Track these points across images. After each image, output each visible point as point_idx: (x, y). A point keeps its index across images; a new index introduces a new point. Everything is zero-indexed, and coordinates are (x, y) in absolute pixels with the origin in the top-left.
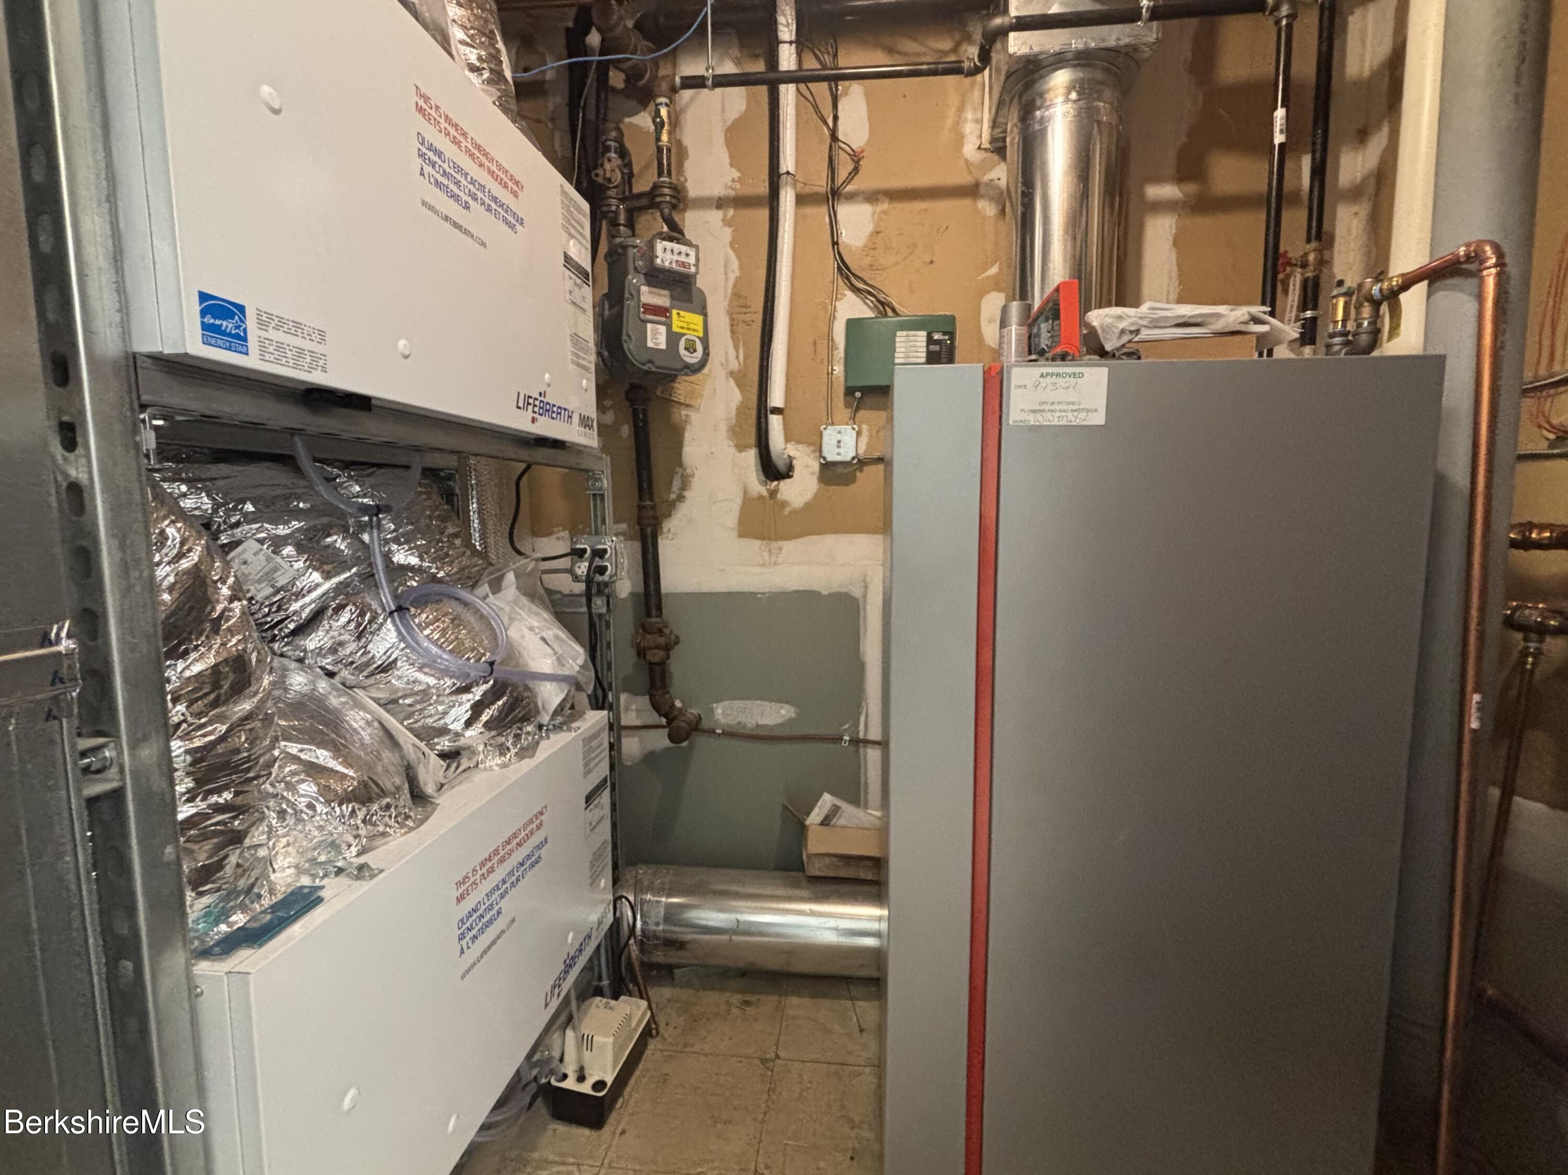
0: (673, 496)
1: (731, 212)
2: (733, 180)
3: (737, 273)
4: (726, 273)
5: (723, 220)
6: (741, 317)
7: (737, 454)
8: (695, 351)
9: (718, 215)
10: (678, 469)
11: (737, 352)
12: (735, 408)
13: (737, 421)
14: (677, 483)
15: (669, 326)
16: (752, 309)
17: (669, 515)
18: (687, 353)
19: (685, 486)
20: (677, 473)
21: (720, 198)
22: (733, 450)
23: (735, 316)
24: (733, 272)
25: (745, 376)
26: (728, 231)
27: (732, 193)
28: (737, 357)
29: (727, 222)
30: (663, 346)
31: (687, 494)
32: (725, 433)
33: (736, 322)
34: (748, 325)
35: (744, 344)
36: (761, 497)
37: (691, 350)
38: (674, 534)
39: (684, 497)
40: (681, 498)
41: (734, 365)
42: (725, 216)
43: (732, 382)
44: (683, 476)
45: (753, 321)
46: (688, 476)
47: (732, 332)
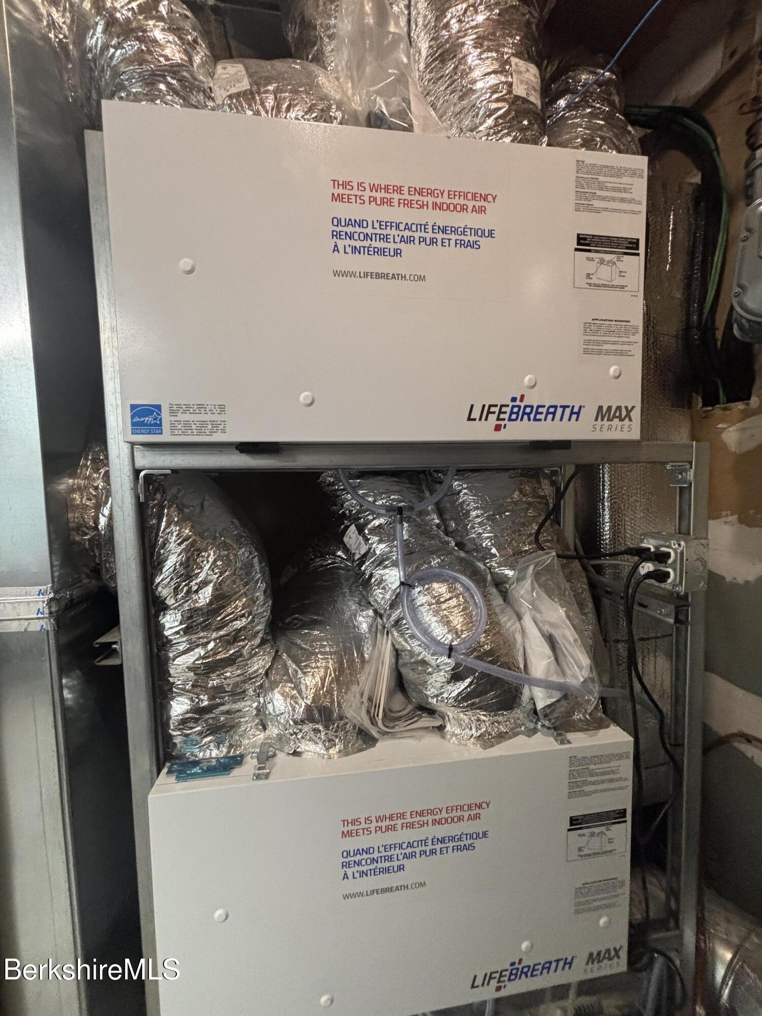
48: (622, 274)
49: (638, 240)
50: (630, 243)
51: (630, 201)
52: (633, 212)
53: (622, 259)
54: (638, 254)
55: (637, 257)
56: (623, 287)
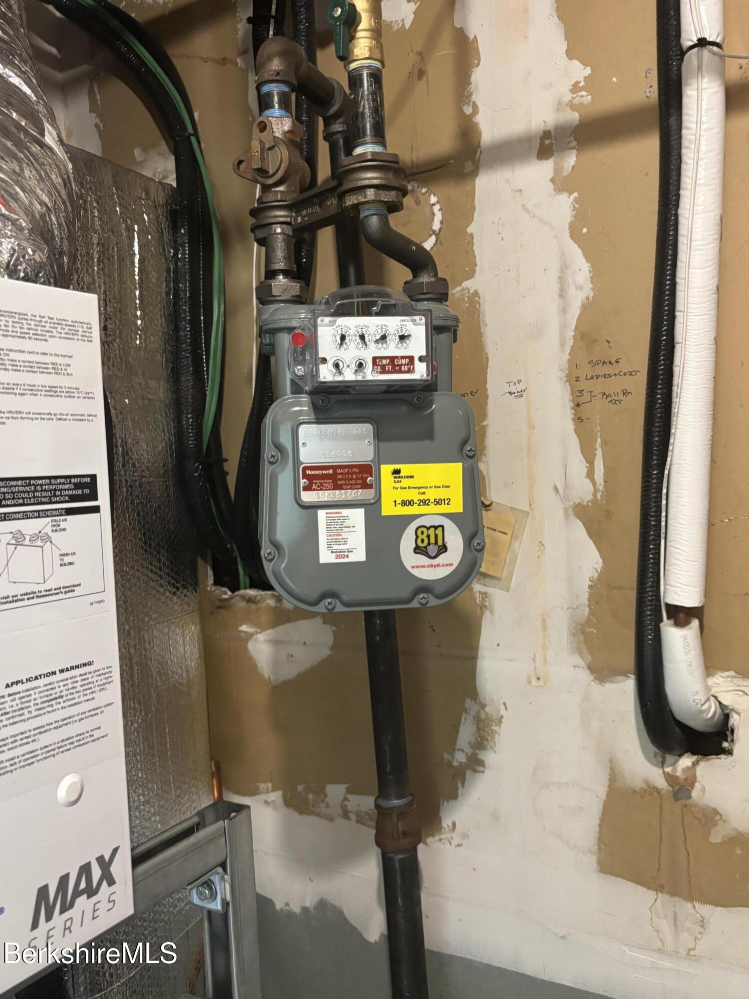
0: (460, 758)
1: (571, 160)
2: (575, 88)
3: (587, 290)
4: (562, 294)
5: (552, 180)
6: (598, 386)
7: (596, 687)
8: (443, 549)
9: (543, 170)
10: (468, 703)
11: (590, 462)
12: (588, 583)
13: (592, 613)
14: (466, 734)
15: (372, 508)
16: (624, 367)
17: (454, 795)
18: (422, 559)
19: (482, 741)
20: (466, 711)
21: (546, 134)
22: (585, 676)
23: (584, 385)
24: (580, 288)
25: (608, 514)
26: (565, 203)
27: (574, 117)
28: (590, 475)
29: (560, 184)
30: (359, 555)
31: (489, 757)
32: (565, 637)
33: (586, 397)
34: (615, 402)
35: (605, 443)
36: (651, 790)
37: (432, 550)
38: (465, 836)
39: (481, 763)
40: (475, 764)
41: (583, 491)
42: (557, 170)
43: (579, 530)
44: (478, 720)
45: (625, 393)
46: (489, 718)
47: (579, 420)
48: (67, 560)
49: (93, 477)
50: (77, 486)
51: (71, 393)
52: (79, 418)
53: (63, 525)
54: (96, 509)
55: (95, 516)
56: (70, 589)
